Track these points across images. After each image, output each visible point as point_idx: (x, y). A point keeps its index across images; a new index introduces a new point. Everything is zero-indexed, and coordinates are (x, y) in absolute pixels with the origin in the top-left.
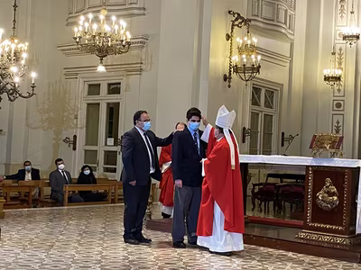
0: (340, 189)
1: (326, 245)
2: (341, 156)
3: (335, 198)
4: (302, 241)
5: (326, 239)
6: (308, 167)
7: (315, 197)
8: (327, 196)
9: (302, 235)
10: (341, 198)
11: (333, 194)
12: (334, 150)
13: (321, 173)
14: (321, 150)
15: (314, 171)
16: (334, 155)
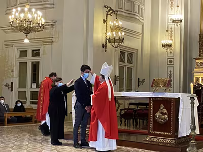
0: (169, 111)
1: (161, 144)
2: (170, 91)
3: (166, 116)
4: (147, 142)
5: (161, 140)
6: (150, 98)
7: (154, 116)
8: (162, 115)
9: (148, 139)
11: (165, 114)
12: (165, 88)
13: (158, 102)
14: (158, 88)
15: (154, 101)
16: (165, 91)
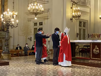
0: (100, 48)
1: (96, 64)
2: (100, 39)
3: (98, 51)
4: (90, 63)
5: (96, 62)
6: (90, 43)
9: (90, 61)
10: (100, 51)
11: (98, 50)
12: (98, 38)
13: (94, 44)
14: (94, 38)
15: (92, 44)
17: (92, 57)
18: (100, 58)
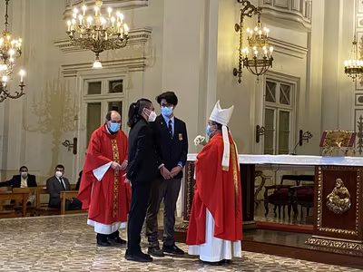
0: (352, 190)
1: (338, 251)
2: (354, 154)
3: (347, 200)
4: (312, 248)
5: (338, 244)
6: (317, 166)
8: (338, 198)
9: (312, 241)
10: (353, 200)
11: (345, 196)
12: (346, 148)
13: (331, 173)
14: (332, 148)
15: (323, 171)
16: (346, 154)
17: (323, 226)
18: (354, 230)
